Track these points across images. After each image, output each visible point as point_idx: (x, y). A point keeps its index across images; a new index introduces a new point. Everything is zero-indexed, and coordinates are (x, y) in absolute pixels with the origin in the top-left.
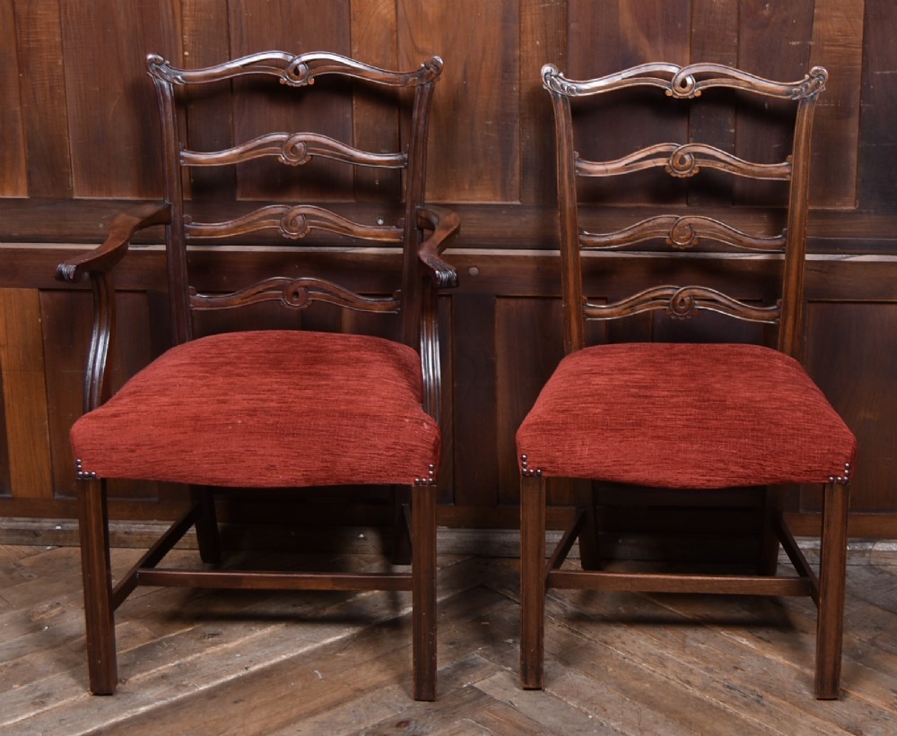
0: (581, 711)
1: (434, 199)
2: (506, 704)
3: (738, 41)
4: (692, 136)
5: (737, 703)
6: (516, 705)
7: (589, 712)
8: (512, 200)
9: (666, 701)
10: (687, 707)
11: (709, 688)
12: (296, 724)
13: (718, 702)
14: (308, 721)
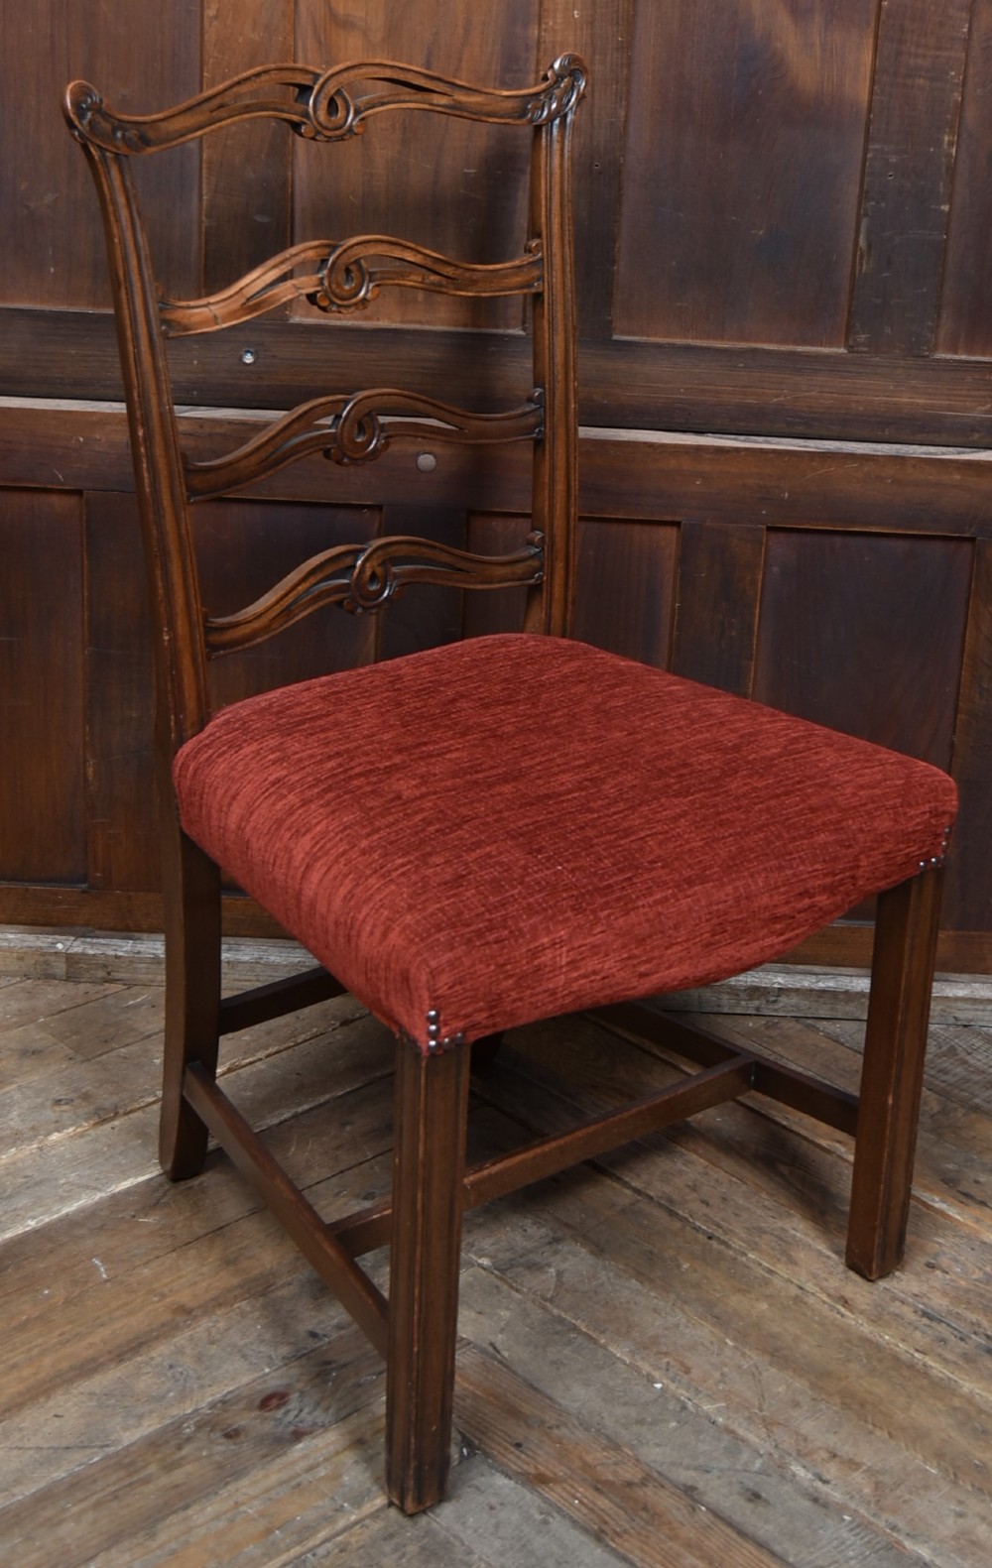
0: (638, 1370)
2: (483, 1351)
3: (970, 29)
4: (866, 215)
5: (950, 1356)
6: (506, 1354)
9: (805, 1347)
10: (849, 1361)
11: (886, 1317)
12: (48, 1398)
13: (912, 1351)
14: (75, 1391)
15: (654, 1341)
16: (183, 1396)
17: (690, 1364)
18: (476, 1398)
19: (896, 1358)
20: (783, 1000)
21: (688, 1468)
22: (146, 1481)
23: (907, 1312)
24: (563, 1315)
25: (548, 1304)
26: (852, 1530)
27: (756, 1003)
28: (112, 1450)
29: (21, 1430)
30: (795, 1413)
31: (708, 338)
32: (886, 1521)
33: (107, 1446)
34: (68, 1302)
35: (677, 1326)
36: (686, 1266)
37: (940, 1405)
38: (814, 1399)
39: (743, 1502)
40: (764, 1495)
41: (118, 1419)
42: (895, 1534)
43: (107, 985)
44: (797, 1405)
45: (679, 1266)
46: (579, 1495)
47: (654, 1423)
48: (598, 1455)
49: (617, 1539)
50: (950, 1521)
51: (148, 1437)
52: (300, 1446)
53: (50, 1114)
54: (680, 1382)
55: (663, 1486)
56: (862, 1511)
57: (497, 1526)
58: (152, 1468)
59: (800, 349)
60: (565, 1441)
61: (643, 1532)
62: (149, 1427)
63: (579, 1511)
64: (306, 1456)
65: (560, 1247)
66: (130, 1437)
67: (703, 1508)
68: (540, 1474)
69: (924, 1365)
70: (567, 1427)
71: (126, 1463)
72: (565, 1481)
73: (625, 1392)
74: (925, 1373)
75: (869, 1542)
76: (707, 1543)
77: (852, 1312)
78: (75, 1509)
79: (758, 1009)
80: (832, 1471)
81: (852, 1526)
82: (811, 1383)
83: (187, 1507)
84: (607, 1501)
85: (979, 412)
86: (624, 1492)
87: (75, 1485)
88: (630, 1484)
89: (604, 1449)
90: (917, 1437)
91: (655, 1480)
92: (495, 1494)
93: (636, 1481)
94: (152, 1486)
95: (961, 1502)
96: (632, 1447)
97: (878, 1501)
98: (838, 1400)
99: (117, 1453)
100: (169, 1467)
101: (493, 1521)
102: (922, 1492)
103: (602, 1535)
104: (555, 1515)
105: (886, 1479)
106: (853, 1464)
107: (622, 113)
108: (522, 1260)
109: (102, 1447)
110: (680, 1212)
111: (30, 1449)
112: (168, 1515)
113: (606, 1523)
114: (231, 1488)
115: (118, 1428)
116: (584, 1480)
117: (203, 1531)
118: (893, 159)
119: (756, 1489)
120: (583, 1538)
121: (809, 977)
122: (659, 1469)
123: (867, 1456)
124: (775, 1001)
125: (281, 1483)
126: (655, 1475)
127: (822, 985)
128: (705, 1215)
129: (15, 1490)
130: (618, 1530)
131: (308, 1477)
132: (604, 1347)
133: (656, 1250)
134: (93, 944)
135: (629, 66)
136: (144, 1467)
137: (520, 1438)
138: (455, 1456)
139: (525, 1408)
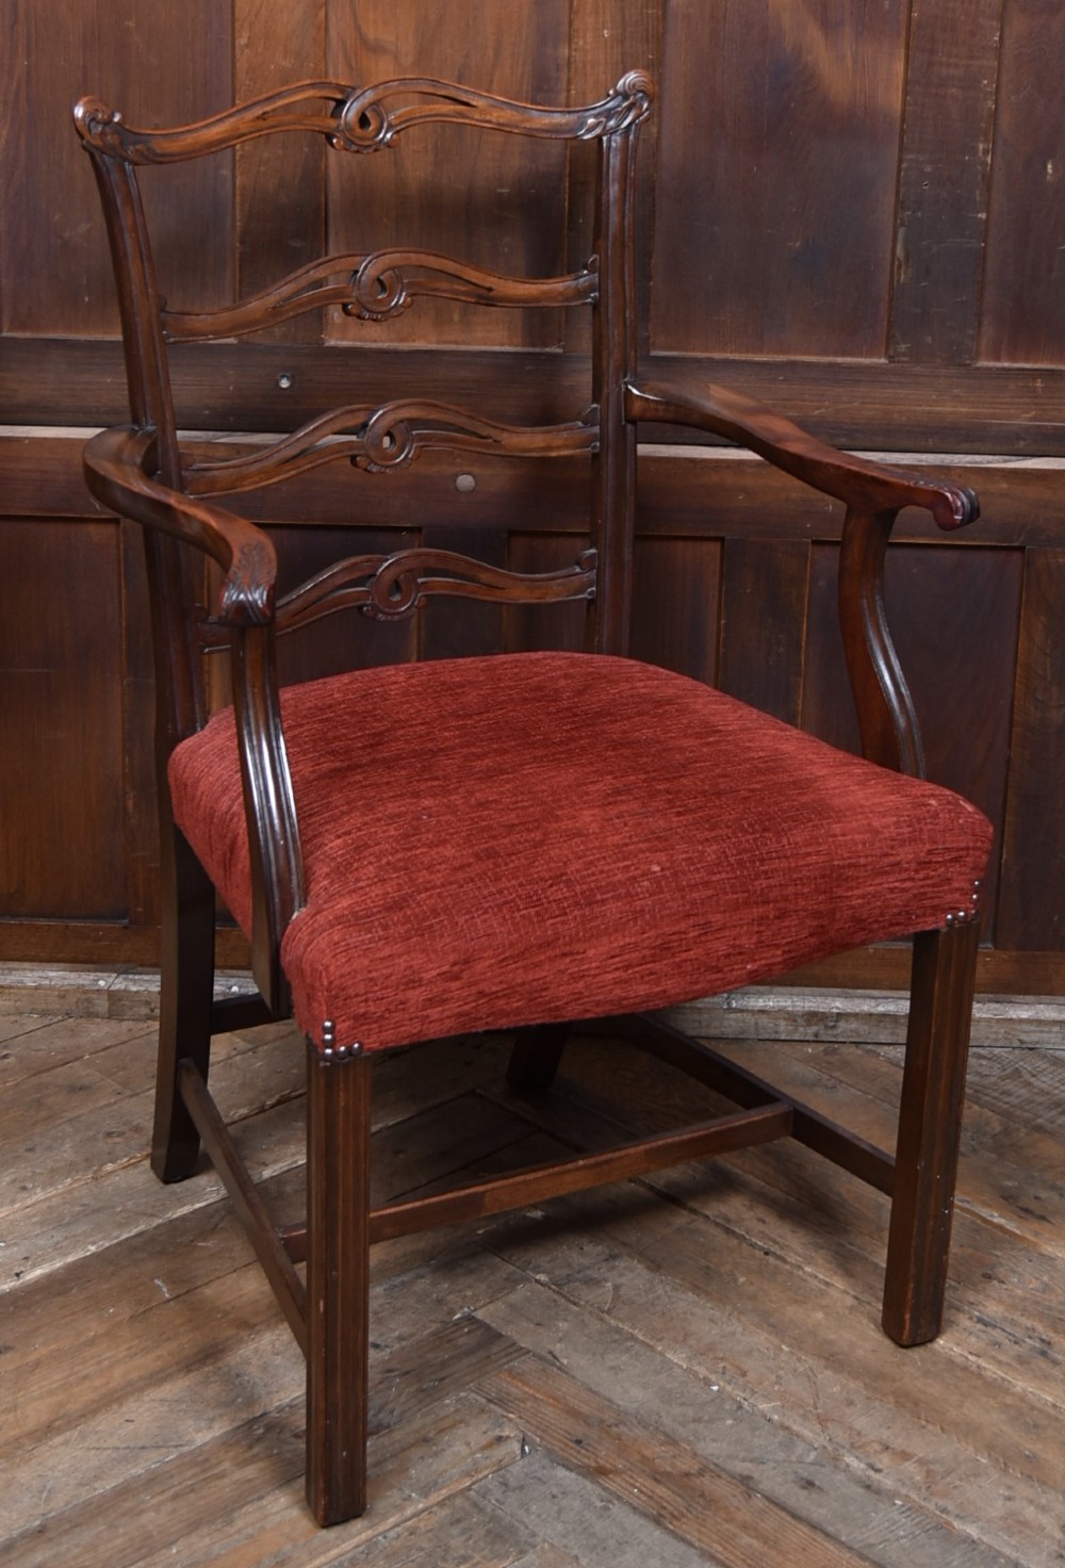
0: (696, 1373)
2: (542, 1358)
3: (1001, 38)
5: (1005, 1359)
6: (565, 1361)
9: (860, 1352)
10: (904, 1364)
12: (121, 1404)
13: (966, 1354)
14: (146, 1399)
15: (711, 1348)
16: (252, 1402)
17: (746, 1368)
18: (536, 1399)
19: (950, 1361)
20: (842, 1025)
21: (744, 1460)
22: (222, 1476)
23: (963, 1319)
24: (620, 1325)
25: (605, 1316)
26: (903, 1512)
27: (814, 1029)
28: (186, 1449)
29: (97, 1432)
30: (848, 1411)
32: (936, 1505)
33: (181, 1446)
34: (133, 1319)
35: (733, 1334)
36: (742, 1279)
37: (992, 1402)
38: (868, 1398)
39: (797, 1489)
40: (817, 1483)
41: (190, 1422)
42: (944, 1516)
43: (151, 1024)
44: (850, 1403)
45: (735, 1280)
46: (638, 1485)
47: (711, 1421)
48: (656, 1449)
49: (675, 1522)
50: (999, 1504)
51: (218, 1438)
53: (103, 1146)
54: (735, 1383)
55: (719, 1476)
56: (913, 1496)
57: (559, 1512)
58: (226, 1465)
59: (841, 360)
60: (623, 1438)
61: (700, 1516)
62: (220, 1429)
63: (639, 1499)
65: (617, 1264)
66: (202, 1438)
67: (759, 1495)
68: (600, 1467)
69: (978, 1367)
70: (625, 1424)
71: (201, 1459)
72: (624, 1473)
73: (682, 1393)
74: (979, 1374)
75: (918, 1523)
76: (762, 1524)
78: (154, 1501)
79: (816, 1035)
80: (884, 1461)
81: (904, 1509)
82: (865, 1384)
83: (260, 1499)
84: (665, 1490)
86: (682, 1481)
87: (152, 1480)
88: (687, 1475)
89: (662, 1445)
90: (968, 1431)
91: (712, 1471)
92: (558, 1485)
93: (693, 1471)
94: (226, 1480)
95: (1010, 1488)
96: (689, 1443)
97: (929, 1487)
98: (891, 1399)
99: (191, 1452)
100: (241, 1464)
101: (556, 1508)
102: (973, 1479)
103: (661, 1519)
104: (616, 1502)
105: (938, 1468)
106: (905, 1456)
108: (580, 1276)
109: (177, 1446)
110: (737, 1230)
111: (108, 1448)
112: (243, 1506)
113: (665, 1508)
115: (190, 1430)
116: (644, 1471)
117: (278, 1518)
118: (928, 169)
119: (810, 1478)
120: (642, 1521)
121: (868, 1001)
122: (716, 1461)
123: (920, 1446)
124: (834, 1027)
126: (712, 1467)
127: (881, 1009)
128: (761, 1232)
129: (97, 1485)
130: (676, 1513)
132: (661, 1354)
133: (712, 1266)
134: (135, 982)
136: (219, 1464)
137: (580, 1436)
138: (519, 1452)
139: (585, 1409)
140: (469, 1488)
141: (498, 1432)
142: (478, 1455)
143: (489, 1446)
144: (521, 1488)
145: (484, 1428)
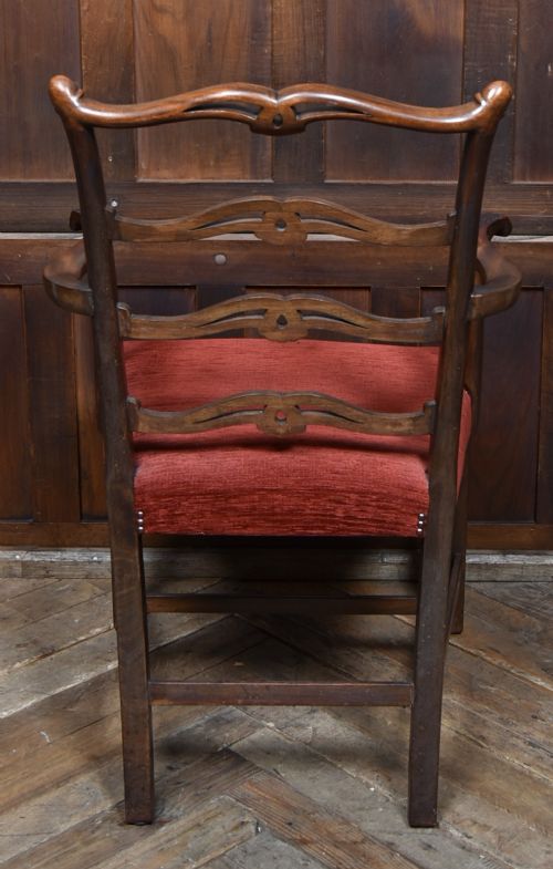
0: (361, 781)
1: (175, 178)
2: (270, 774)
5: (545, 766)
6: (283, 776)
7: (371, 782)
8: (263, 178)
11: (507, 746)
12: (16, 808)
13: (522, 765)
14: (32, 804)
16: (95, 804)
17: (391, 777)
18: (265, 799)
19: (513, 769)
21: (389, 833)
22: (74, 850)
23: (520, 743)
24: (317, 752)
25: (308, 747)
26: (484, 863)
28: (54, 835)
29: (1, 826)
31: (380, 178)
32: (504, 857)
33: (51, 832)
34: (27, 756)
37: (538, 794)
38: (463, 793)
39: (421, 850)
40: (433, 846)
41: (58, 818)
42: (509, 864)
43: (47, 580)
44: (453, 797)
46: (325, 850)
47: (370, 809)
48: (336, 827)
50: (542, 856)
51: (74, 827)
52: (164, 828)
53: (14, 653)
54: (385, 787)
55: (374, 843)
56: (491, 852)
57: (277, 867)
58: (78, 844)
59: (434, 182)
60: (317, 821)
62: (75, 821)
63: (325, 858)
64: (166, 834)
65: (315, 715)
66: (63, 827)
67: (398, 854)
68: (303, 839)
69: (530, 772)
70: (318, 813)
71: (63, 841)
72: (317, 843)
73: (352, 793)
74: (530, 777)
77: (487, 744)
80: (474, 831)
81: (484, 861)
83: (98, 863)
84: (341, 852)
85: (540, 214)
86: (351, 847)
87: (32, 855)
88: (355, 843)
89: (340, 824)
90: (524, 811)
91: (370, 840)
92: (277, 851)
93: (359, 840)
94: (77, 854)
95: (549, 846)
96: (357, 823)
97: (500, 847)
98: (478, 793)
99: (57, 837)
100: (87, 843)
101: (275, 865)
102: (526, 841)
104: (312, 861)
105: (506, 835)
106: (486, 827)
107: (322, 53)
108: (293, 723)
109: (49, 833)
111: (7, 835)
113: (341, 864)
114: (123, 852)
115: (57, 823)
116: (328, 841)
118: (480, 71)
119: (428, 843)
122: (372, 834)
123: (494, 822)
125: (152, 849)
126: (370, 838)
130: (348, 867)
131: (168, 845)
132: (340, 769)
133: (372, 715)
134: (37, 556)
135: (325, 26)
136: (74, 843)
137: (291, 820)
138: (254, 831)
139: (294, 804)
140: (224, 855)
141: (241, 819)
142: (230, 834)
143: (236, 828)
144: (255, 853)
145: (233, 817)
